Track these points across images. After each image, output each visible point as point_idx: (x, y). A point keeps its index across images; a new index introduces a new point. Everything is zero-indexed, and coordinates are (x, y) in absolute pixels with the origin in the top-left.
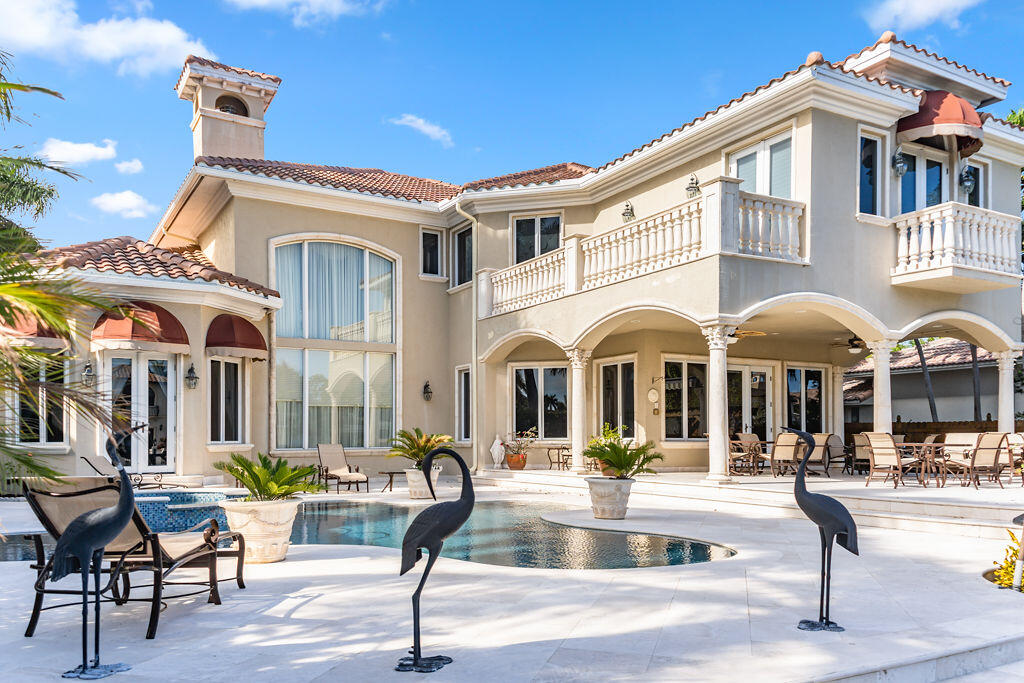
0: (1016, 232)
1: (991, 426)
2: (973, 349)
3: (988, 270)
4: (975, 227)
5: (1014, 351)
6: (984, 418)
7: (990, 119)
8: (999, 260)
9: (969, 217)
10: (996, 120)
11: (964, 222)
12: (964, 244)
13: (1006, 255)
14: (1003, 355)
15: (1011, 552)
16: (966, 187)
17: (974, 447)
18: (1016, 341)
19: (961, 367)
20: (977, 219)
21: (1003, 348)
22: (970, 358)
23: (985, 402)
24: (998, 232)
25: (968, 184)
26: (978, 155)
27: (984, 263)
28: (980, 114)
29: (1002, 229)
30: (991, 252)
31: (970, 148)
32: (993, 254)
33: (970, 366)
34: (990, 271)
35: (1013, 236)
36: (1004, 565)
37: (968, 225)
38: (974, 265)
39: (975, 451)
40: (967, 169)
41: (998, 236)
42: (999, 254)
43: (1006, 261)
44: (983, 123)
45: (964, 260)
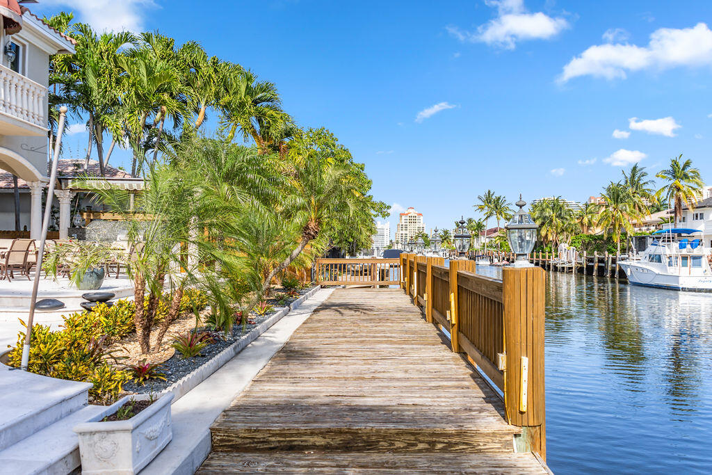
0: (44, 98)
1: (26, 234)
2: (15, 179)
3: (22, 120)
4: (13, 87)
5: (42, 182)
6: (22, 229)
7: (27, 12)
8: (31, 114)
9: (9, 78)
10: (32, 15)
11: (5, 81)
12: (5, 97)
13: (36, 112)
14: (34, 184)
15: (22, 337)
16: (9, 56)
17: (8, 250)
18: (43, 175)
19: (7, 191)
20: (15, 81)
21: (34, 179)
22: (13, 185)
23: (22, 217)
24: (31, 94)
25: (10, 55)
26: (18, 36)
27: (20, 114)
28: (21, 7)
29: (33, 92)
30: (25, 108)
31: (13, 29)
32: (26, 109)
33: (13, 191)
34: (25, 121)
35: (41, 100)
36: (17, 348)
37: (8, 83)
38: (12, 114)
39: (9, 253)
40: (10, 44)
41: (31, 97)
42: (31, 110)
43: (36, 116)
44: (22, 13)
45: (4, 108)
